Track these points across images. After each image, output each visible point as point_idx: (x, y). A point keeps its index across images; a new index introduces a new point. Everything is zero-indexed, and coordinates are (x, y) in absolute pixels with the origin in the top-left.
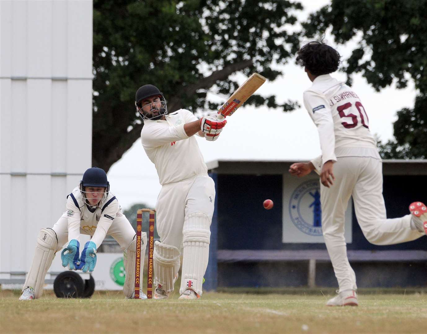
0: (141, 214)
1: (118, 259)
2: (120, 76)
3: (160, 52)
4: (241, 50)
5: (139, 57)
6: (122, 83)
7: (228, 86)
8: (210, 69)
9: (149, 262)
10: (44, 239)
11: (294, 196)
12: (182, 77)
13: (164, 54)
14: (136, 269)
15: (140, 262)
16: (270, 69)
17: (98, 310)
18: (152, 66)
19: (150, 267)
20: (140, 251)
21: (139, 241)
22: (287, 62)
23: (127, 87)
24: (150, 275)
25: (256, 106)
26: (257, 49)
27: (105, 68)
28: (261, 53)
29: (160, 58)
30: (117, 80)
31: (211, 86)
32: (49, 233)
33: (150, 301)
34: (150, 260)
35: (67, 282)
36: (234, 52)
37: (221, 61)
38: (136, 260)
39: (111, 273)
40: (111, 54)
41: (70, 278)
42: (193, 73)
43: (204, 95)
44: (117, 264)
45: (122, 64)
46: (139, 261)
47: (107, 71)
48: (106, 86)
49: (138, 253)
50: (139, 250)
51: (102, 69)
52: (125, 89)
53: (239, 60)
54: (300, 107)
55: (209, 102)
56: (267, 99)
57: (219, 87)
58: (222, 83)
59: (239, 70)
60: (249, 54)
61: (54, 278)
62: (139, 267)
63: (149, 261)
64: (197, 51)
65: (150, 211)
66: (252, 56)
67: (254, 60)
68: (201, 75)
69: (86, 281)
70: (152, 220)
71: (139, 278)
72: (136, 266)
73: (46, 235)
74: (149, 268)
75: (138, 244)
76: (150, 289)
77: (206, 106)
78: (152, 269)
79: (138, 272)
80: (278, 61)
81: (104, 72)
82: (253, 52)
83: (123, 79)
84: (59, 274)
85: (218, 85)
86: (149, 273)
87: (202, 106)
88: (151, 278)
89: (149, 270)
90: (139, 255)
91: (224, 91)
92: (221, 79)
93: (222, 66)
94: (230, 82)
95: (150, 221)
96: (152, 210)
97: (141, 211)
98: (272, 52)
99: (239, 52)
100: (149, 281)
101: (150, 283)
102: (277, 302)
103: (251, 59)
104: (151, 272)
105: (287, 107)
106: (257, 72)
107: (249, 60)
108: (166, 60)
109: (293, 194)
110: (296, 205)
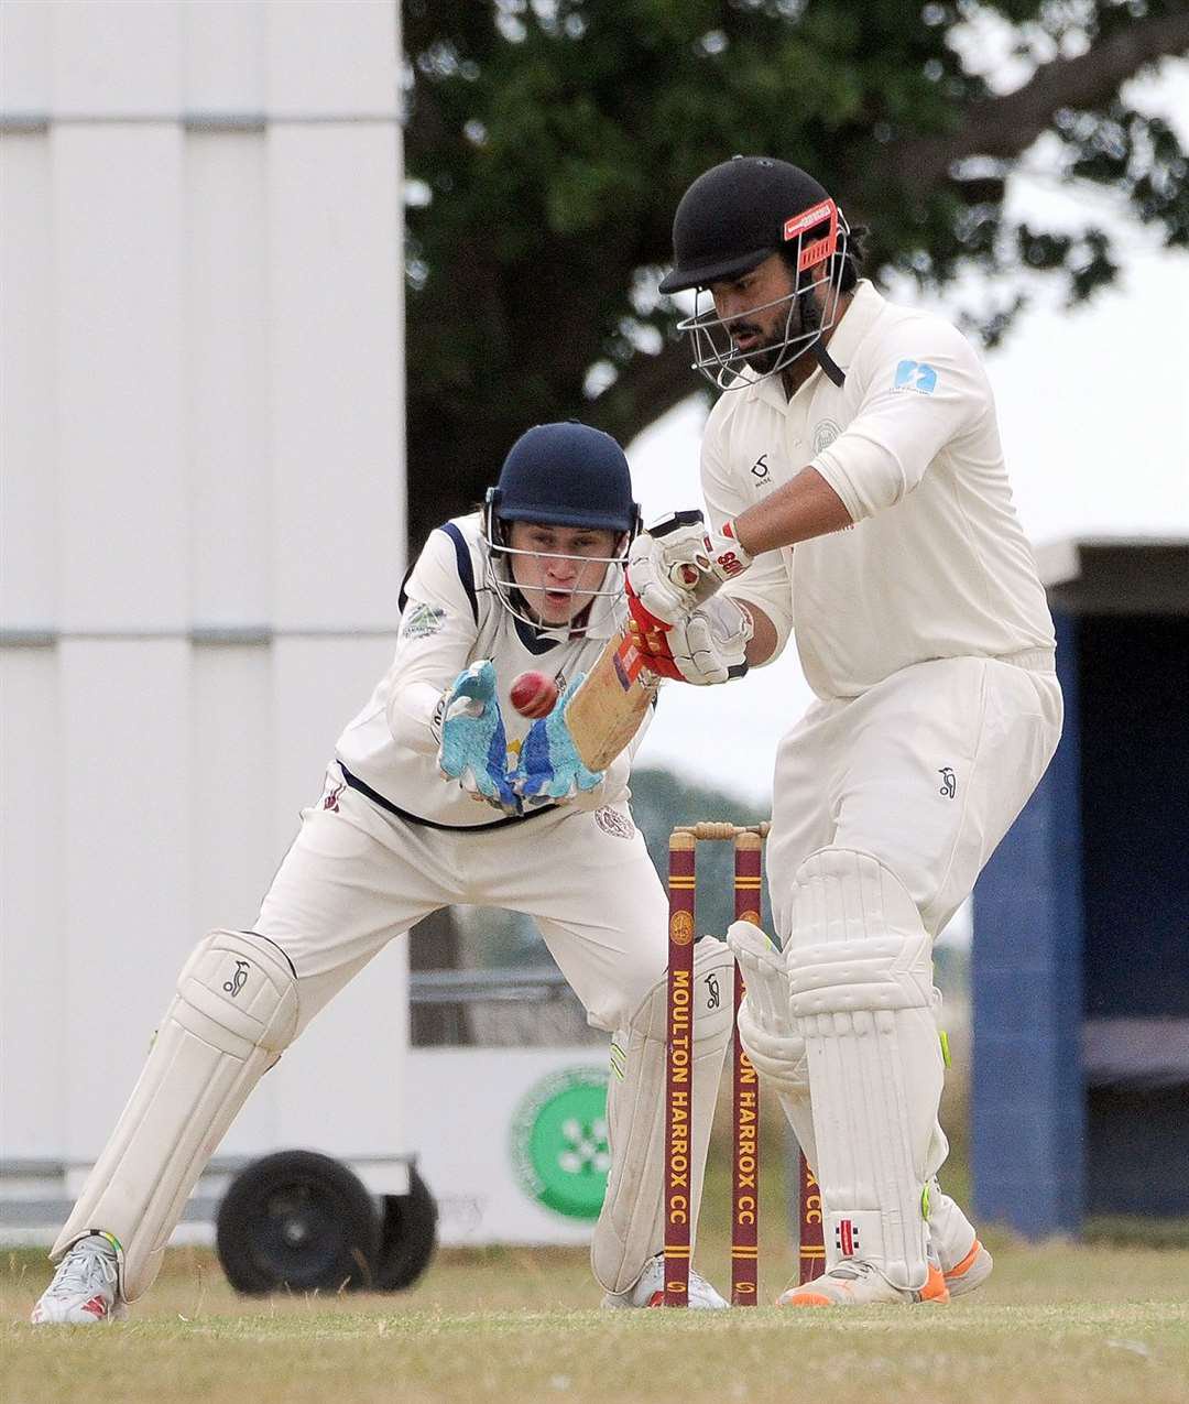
0: (692, 853)
1: (552, 1080)
6: (556, 133)
7: (1118, 142)
8: (1023, 50)
9: (737, 1108)
10: (234, 987)
12: (874, 100)
14: (669, 1147)
18: (714, 44)
19: (742, 1136)
20: (689, 1051)
21: (681, 997)
24: (747, 1175)
27: (463, 56)
31: (1029, 141)
32: (264, 962)
33: (750, 1319)
35: (288, 1208)
38: (670, 1099)
39: (515, 1154)
41: (303, 1192)
42: (933, 72)
43: (991, 192)
44: (544, 1109)
45: (552, 31)
47: (471, 73)
48: (469, 150)
49: (680, 1058)
50: (685, 1042)
51: (444, 62)
52: (572, 165)
55: (1023, 230)
57: (1068, 147)
58: (1086, 125)
61: (218, 1188)
62: (683, 1134)
63: (737, 1099)
65: (738, 834)
68: (976, 83)
69: (391, 1201)
70: (747, 883)
71: (686, 1192)
72: (669, 1130)
73: (244, 968)
74: (736, 1139)
75: (679, 1014)
76: (745, 1253)
78: (752, 1144)
81: (456, 80)
83: (563, 117)
84: (238, 1166)
85: (1067, 136)
86: (736, 1163)
87: (982, 246)
88: (753, 1192)
89: (741, 1152)
90: (685, 1071)
91: (1100, 167)
92: (1081, 105)
93: (1088, 29)
94: (1128, 119)
95: (739, 886)
96: (748, 831)
97: (691, 832)
100: (741, 1211)
101: (747, 1219)
104: (750, 1159)
108: (789, 6)
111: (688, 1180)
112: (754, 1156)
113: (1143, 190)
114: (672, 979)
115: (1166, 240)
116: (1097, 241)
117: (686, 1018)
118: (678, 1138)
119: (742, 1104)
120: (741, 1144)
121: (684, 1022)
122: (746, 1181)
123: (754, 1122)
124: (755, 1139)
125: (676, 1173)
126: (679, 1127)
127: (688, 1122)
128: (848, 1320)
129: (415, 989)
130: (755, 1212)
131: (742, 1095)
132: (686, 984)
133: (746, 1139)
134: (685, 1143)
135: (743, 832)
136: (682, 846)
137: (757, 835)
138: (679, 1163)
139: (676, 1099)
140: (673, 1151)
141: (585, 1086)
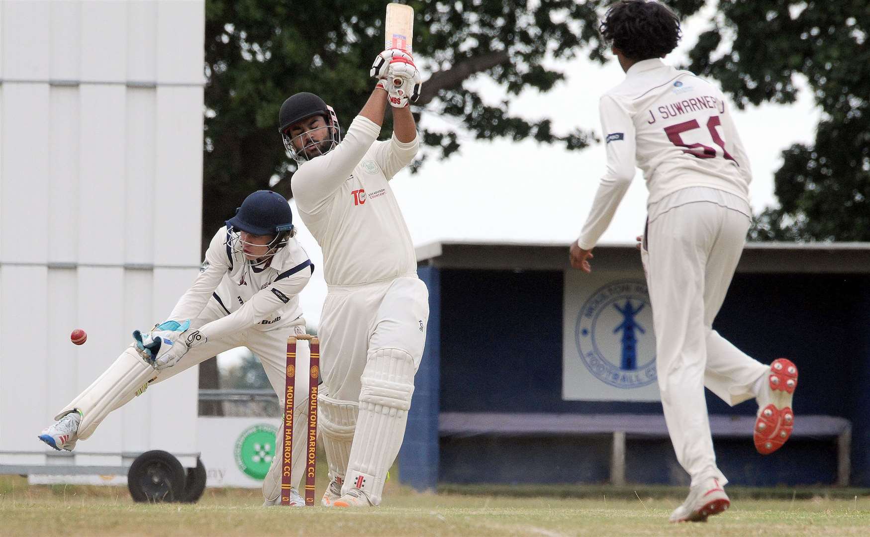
0: (295, 345)
1: (250, 429)
2: (255, 81)
3: (332, 35)
4: (487, 31)
5: (289, 47)
6: (259, 92)
7: (460, 101)
8: (428, 68)
9: (309, 435)
11: (585, 312)
13: (341, 39)
15: (291, 435)
16: (540, 68)
17: (213, 526)
18: (318, 63)
21: (290, 396)
22: (574, 55)
23: (269, 102)
24: (312, 460)
25: (515, 138)
26: (517, 30)
27: (229, 65)
28: (525, 38)
29: (333, 46)
30: (250, 87)
31: (429, 101)
33: (311, 511)
35: (153, 470)
36: (474, 35)
37: (449, 53)
39: (237, 455)
40: (238, 38)
41: (159, 465)
45: (260, 57)
48: (230, 100)
49: (289, 417)
50: (291, 412)
51: (222, 67)
52: (264, 104)
53: (481, 51)
54: (597, 141)
55: (426, 131)
56: (536, 125)
57: (443, 103)
58: (449, 95)
59: (483, 70)
60: (501, 40)
61: (129, 463)
63: (309, 432)
65: (311, 338)
66: (509, 43)
67: (512, 51)
69: (190, 470)
70: (315, 356)
75: (289, 401)
76: (310, 487)
78: (314, 448)
80: (557, 53)
81: (226, 72)
82: (510, 36)
83: (261, 86)
84: (138, 455)
85: (443, 99)
88: (314, 465)
89: (310, 451)
90: (291, 422)
91: (453, 110)
92: (448, 88)
93: (450, 61)
94: (464, 93)
98: (546, 36)
99: (482, 35)
100: (309, 472)
101: (311, 475)
102: (551, 513)
103: (506, 50)
104: (313, 454)
105: (574, 141)
106: (516, 74)
107: (501, 52)
108: (345, 50)
109: (584, 307)
110: (589, 329)
111: (291, 461)
112: (315, 453)
113: (469, 119)
114: (287, 389)
115: (476, 135)
116: (452, 136)
117: (291, 403)
119: (311, 434)
120: (310, 448)
121: (291, 405)
122: (312, 462)
123: (315, 441)
124: (315, 447)
125: (286, 458)
127: (291, 440)
129: (200, 395)
130: (314, 472)
131: (311, 431)
132: (292, 391)
133: (312, 447)
134: (290, 448)
135: (313, 338)
138: (288, 455)
139: (287, 432)
140: (286, 451)
141: (262, 431)
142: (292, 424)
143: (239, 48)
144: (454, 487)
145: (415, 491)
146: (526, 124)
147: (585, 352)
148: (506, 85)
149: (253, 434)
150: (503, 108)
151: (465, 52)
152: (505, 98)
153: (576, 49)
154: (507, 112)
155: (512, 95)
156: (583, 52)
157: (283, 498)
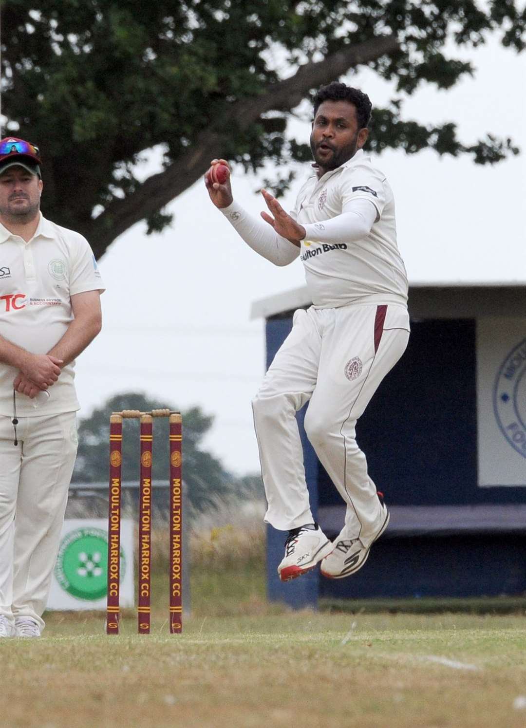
0: (121, 424)
1: (74, 532)
2: (70, 81)
3: (169, 20)
4: (368, 10)
5: (120, 33)
6: (76, 96)
8: (295, 60)
11: (505, 371)
12: (222, 81)
13: (180, 25)
14: (110, 560)
15: (118, 543)
16: (440, 57)
17: (11, 666)
18: (151, 56)
19: (143, 556)
20: (119, 516)
21: (115, 491)
22: (482, 41)
23: (90, 108)
24: (145, 573)
25: (408, 150)
26: (409, 7)
27: (35, 63)
28: (419, 19)
29: (170, 35)
30: (64, 88)
31: (297, 103)
34: (143, 536)
36: (352, 17)
37: (321, 40)
38: (110, 537)
40: (49, 28)
42: (252, 70)
43: (280, 125)
45: (76, 50)
46: (117, 540)
47: (38, 69)
48: (39, 106)
49: (115, 519)
50: (117, 512)
51: (27, 65)
52: (84, 111)
53: (363, 37)
54: (516, 151)
55: (293, 142)
56: (435, 131)
59: (365, 63)
60: (387, 23)
62: (116, 555)
64: (260, 17)
65: (141, 416)
66: (398, 26)
67: (402, 35)
68: (272, 74)
70: (147, 438)
71: (117, 581)
72: (110, 553)
74: (140, 558)
75: (114, 499)
76: (144, 610)
77: (286, 152)
78: (148, 559)
79: (114, 568)
80: (461, 38)
81: (32, 72)
82: (399, 18)
87: (275, 151)
88: (148, 581)
89: (143, 563)
90: (117, 526)
93: (323, 51)
95: (143, 440)
96: (146, 414)
97: (120, 415)
98: (446, 15)
99: (363, 16)
100: (143, 590)
101: (145, 594)
102: (457, 635)
103: (395, 34)
104: (147, 567)
105: (485, 153)
106: (407, 66)
107: (388, 37)
108: (187, 39)
109: (502, 366)
110: (510, 394)
111: (118, 576)
112: (149, 565)
114: (111, 482)
117: (118, 501)
118: (114, 556)
119: (143, 540)
120: (143, 559)
121: (117, 503)
122: (145, 577)
125: (113, 572)
126: (114, 551)
128: (188, 640)
132: (118, 485)
133: (145, 557)
134: (116, 558)
135: (144, 415)
136: (116, 421)
137: (150, 416)
139: (113, 538)
140: (112, 562)
141: (89, 535)
142: (119, 528)
143: (49, 39)
144: (340, 603)
145: (289, 610)
146: (424, 129)
147: (506, 424)
148: (395, 80)
149: (78, 540)
150: (394, 110)
151: (343, 38)
152: (396, 97)
153: (485, 33)
154: (398, 115)
155: (403, 94)
156: (494, 36)
157: (110, 624)
